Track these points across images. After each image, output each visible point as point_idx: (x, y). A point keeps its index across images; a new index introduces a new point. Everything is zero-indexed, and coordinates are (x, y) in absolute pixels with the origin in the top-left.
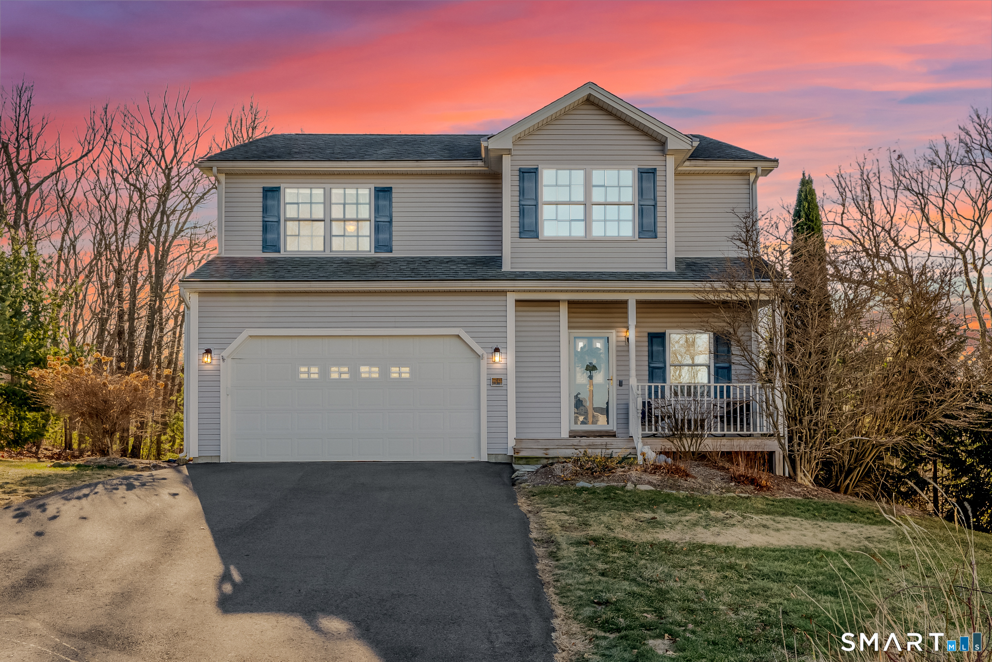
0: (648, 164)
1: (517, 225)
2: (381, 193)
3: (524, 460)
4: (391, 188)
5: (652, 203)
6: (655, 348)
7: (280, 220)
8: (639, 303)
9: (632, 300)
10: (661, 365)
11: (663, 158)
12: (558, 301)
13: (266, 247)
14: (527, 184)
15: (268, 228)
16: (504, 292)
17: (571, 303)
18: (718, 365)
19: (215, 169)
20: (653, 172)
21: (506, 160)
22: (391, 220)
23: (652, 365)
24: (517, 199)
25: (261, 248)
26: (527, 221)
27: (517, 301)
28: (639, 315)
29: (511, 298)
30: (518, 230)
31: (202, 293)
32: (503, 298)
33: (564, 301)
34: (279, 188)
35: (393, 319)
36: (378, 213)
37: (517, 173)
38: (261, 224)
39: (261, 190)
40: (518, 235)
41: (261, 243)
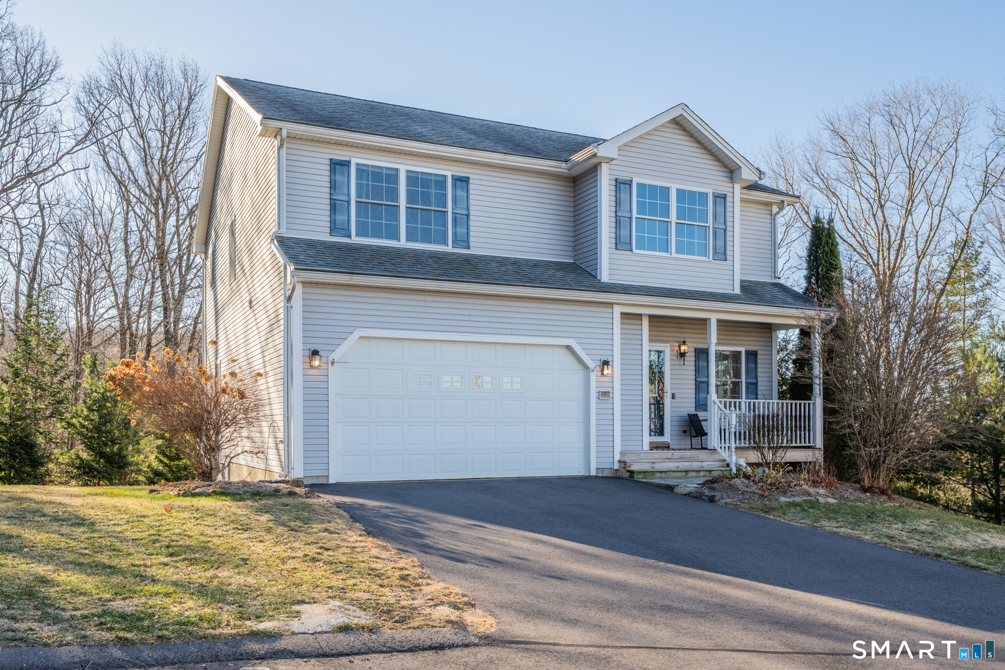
0: (720, 190)
1: (614, 235)
2: (458, 183)
3: (642, 474)
4: (468, 178)
5: (723, 227)
6: (701, 363)
7: (350, 199)
8: (719, 321)
9: (714, 318)
10: (705, 380)
11: (731, 185)
12: (641, 315)
13: (334, 228)
14: (622, 196)
15: (337, 208)
16: (611, 305)
17: (651, 317)
18: (748, 381)
20: (724, 197)
21: (605, 168)
22: (469, 213)
23: (698, 379)
24: (614, 209)
25: (328, 230)
26: (622, 232)
27: (622, 313)
28: (721, 332)
29: (617, 310)
30: (614, 241)
31: (308, 284)
32: (610, 310)
33: (645, 315)
34: (349, 162)
35: (509, 326)
36: (456, 204)
37: (614, 183)
38: (328, 201)
39: (328, 162)
40: (614, 247)
41: (328, 224)
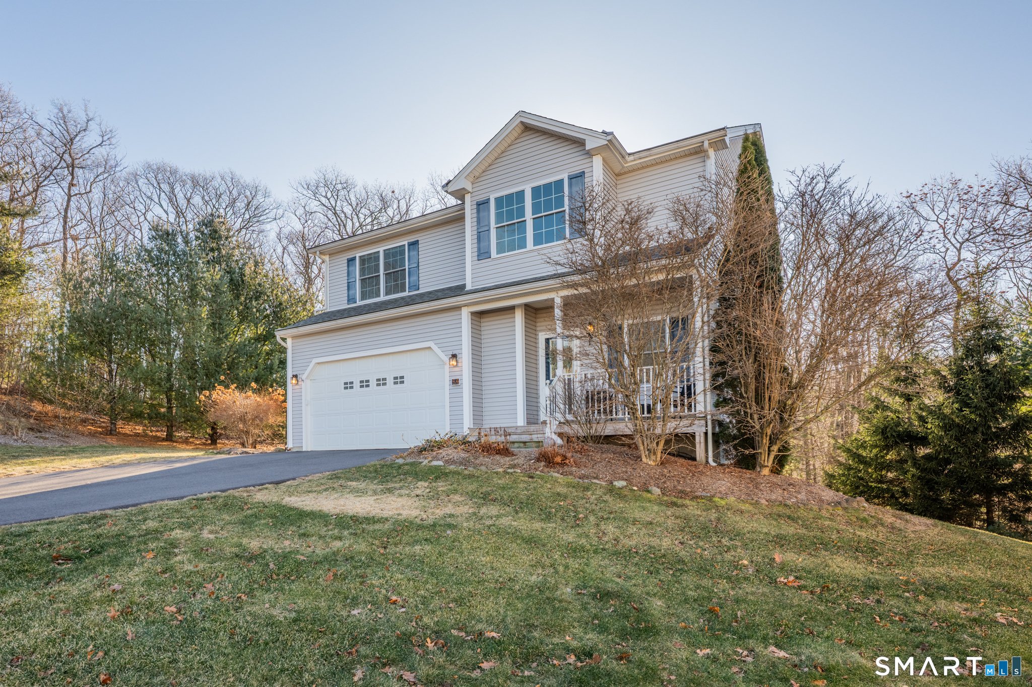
0: (576, 170)
1: (476, 250)
2: (412, 246)
4: (418, 241)
7: (356, 279)
8: (564, 299)
9: (557, 297)
11: (588, 160)
12: (513, 307)
13: (349, 300)
14: (482, 214)
15: (350, 287)
16: (458, 308)
19: (318, 253)
20: (583, 175)
21: (467, 198)
22: (418, 265)
24: (475, 228)
25: (347, 302)
26: (482, 245)
27: (473, 314)
29: (465, 313)
30: (476, 254)
31: (294, 337)
32: (458, 312)
33: (519, 306)
34: (356, 257)
36: (410, 261)
37: (475, 207)
38: (346, 285)
39: (346, 261)
40: (476, 258)
41: (346, 298)
